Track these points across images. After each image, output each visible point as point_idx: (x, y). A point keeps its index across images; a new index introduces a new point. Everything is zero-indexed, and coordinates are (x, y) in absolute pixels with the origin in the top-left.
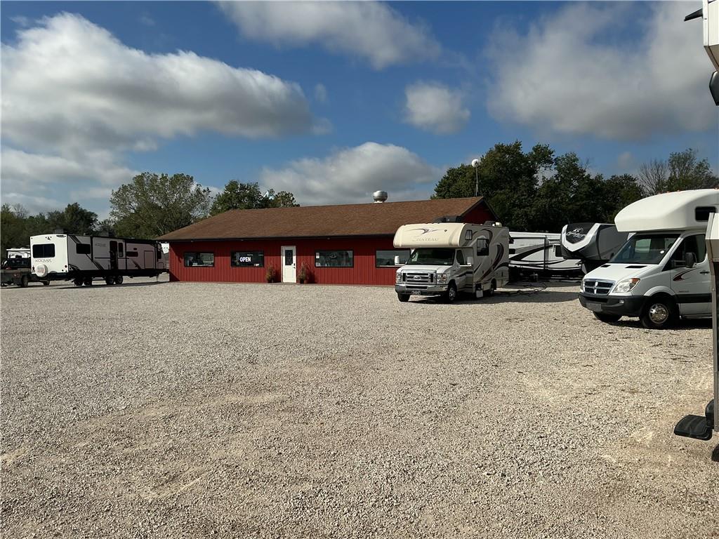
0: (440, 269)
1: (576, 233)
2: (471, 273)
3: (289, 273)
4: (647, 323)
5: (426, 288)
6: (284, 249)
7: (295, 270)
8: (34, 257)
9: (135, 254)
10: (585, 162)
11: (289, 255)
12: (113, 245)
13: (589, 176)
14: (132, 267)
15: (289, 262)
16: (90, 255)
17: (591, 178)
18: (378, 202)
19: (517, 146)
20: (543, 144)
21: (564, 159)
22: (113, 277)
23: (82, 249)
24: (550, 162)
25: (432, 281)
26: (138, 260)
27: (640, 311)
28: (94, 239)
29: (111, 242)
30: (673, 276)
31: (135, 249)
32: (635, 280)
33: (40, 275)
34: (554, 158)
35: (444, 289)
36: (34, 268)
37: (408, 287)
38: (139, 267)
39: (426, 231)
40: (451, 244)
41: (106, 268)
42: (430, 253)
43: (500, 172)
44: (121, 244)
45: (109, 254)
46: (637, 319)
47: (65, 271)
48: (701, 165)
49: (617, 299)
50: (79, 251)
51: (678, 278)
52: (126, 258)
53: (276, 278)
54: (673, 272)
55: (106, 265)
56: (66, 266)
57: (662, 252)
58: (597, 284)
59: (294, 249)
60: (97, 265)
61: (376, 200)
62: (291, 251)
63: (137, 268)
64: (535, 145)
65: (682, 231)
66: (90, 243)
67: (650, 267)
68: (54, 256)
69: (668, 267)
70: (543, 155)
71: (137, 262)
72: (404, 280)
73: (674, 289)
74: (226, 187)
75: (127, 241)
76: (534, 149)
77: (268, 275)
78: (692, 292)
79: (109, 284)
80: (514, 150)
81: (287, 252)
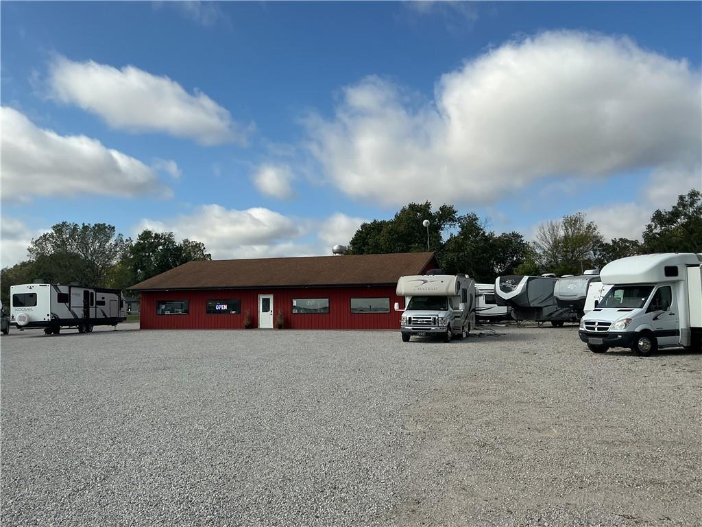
0: (441, 314)
1: (508, 283)
2: (459, 317)
3: (266, 319)
4: (638, 352)
5: (430, 329)
6: (261, 297)
7: (272, 316)
8: (14, 306)
9: (102, 303)
10: (484, 222)
11: (266, 302)
12: (86, 294)
13: (484, 233)
14: (100, 316)
15: (266, 309)
16: (68, 304)
17: (486, 234)
18: (337, 255)
19: (428, 205)
20: (448, 205)
21: (465, 218)
22: (85, 325)
23: (63, 298)
24: (453, 220)
25: (435, 324)
26: (105, 308)
27: (632, 343)
28: (72, 289)
29: (85, 292)
30: (652, 317)
31: (103, 298)
32: (628, 320)
33: (21, 323)
34: (457, 217)
35: (445, 330)
36: (13, 317)
37: (413, 329)
38: (106, 316)
39: (425, 282)
40: (448, 293)
41: (80, 317)
42: (426, 300)
43: (413, 228)
44: (92, 293)
45: (83, 303)
46: (628, 349)
47: (46, 320)
48: (589, 226)
49: (615, 334)
50: (60, 301)
51: (655, 318)
52: (96, 307)
53: (253, 324)
54: (652, 314)
55: (80, 313)
56: (48, 315)
57: (643, 299)
58: (597, 324)
59: (271, 297)
60: (74, 314)
61: (335, 253)
62: (268, 299)
63: (104, 317)
64: (441, 205)
65: (656, 283)
66: (68, 293)
67: (636, 311)
68: (35, 305)
69: (649, 310)
70: (447, 214)
71: (105, 311)
72: (410, 323)
73: (653, 326)
74: (139, 236)
75: (98, 290)
76: (440, 209)
77: (246, 322)
78: (665, 328)
79: (81, 332)
80: (424, 210)
81: (264, 300)
